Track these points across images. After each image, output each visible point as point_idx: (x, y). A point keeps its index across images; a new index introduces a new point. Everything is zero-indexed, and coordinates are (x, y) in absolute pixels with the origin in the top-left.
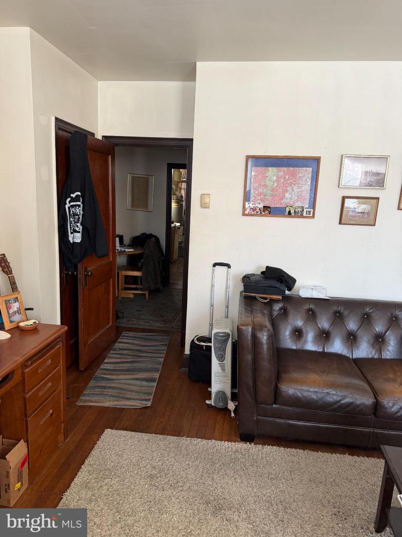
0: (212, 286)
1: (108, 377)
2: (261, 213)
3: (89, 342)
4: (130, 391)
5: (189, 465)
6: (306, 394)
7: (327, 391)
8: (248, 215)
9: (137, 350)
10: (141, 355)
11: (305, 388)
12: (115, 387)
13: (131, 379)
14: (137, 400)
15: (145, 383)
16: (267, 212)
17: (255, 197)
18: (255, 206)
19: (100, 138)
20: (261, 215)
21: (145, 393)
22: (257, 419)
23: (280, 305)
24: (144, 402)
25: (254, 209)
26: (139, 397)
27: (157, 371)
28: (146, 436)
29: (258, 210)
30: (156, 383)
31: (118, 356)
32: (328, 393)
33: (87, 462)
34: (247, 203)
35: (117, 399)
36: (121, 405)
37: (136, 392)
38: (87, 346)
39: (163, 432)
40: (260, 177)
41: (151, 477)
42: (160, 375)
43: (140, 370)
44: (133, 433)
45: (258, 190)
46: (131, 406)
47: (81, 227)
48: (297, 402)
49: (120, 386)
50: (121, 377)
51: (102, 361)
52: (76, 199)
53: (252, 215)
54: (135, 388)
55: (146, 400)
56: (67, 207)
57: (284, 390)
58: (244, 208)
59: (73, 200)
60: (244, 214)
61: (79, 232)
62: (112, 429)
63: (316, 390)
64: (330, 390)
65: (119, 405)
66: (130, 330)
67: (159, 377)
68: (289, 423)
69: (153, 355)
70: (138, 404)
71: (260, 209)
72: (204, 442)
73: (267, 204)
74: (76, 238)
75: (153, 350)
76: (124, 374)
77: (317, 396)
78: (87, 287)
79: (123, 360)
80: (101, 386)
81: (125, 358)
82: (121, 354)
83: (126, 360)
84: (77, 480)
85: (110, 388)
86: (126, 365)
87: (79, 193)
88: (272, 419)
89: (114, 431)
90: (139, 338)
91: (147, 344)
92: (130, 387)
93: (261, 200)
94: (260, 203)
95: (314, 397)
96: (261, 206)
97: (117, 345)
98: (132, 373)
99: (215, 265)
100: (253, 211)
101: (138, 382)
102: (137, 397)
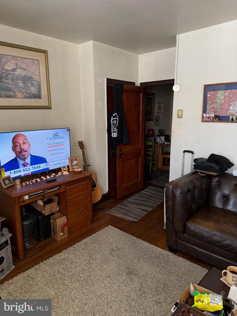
0: (183, 164)
1: (127, 204)
2: (213, 120)
3: (123, 187)
4: (133, 213)
5: (133, 251)
6: (200, 231)
7: (215, 233)
8: (206, 121)
9: (151, 196)
10: (151, 199)
11: (201, 228)
12: (127, 209)
13: (136, 208)
14: (132, 217)
15: (141, 211)
16: (217, 119)
17: (209, 110)
18: (209, 116)
19: (139, 85)
20: (213, 121)
21: (138, 216)
22: (176, 240)
23: (217, 179)
24: (135, 219)
25: (209, 118)
26: (134, 216)
27: (152, 207)
28: (123, 233)
29: (211, 118)
30: (147, 213)
31: (139, 197)
32: (215, 234)
33: (93, 235)
34: (204, 114)
35: (124, 214)
36: (123, 218)
37: (135, 214)
38: (121, 188)
39: (133, 234)
40: (213, 97)
41: (112, 250)
42: (152, 210)
43: (144, 205)
44: (119, 230)
45: (211, 106)
46: (128, 219)
47: (117, 130)
48: (196, 235)
49: (129, 209)
50: (133, 206)
51: (129, 198)
52: (116, 116)
53: (207, 121)
54: (135, 212)
55: (136, 218)
56: (111, 120)
57: (189, 226)
58: (203, 118)
59: (114, 117)
60: (203, 121)
61: (116, 132)
62: (112, 226)
63: (208, 230)
64: (217, 233)
65: (122, 217)
66: (154, 186)
67: (151, 211)
68: (193, 247)
69: (157, 200)
70: (131, 219)
71: (212, 118)
72: (149, 245)
73: (217, 114)
74: (115, 135)
75: (159, 197)
76: (136, 205)
77: (207, 234)
78: (121, 159)
79: (140, 199)
80: (121, 208)
81: (141, 198)
82: (141, 196)
83: (141, 199)
84: (84, 240)
85: (124, 209)
86: (139, 201)
87: (116, 114)
88: (184, 242)
89: (112, 227)
90: (156, 190)
91: (158, 194)
92: (133, 211)
93: (213, 112)
94: (212, 114)
95: (206, 234)
96: (213, 115)
97: (143, 192)
98: (139, 205)
99: (184, 152)
100: (209, 119)
101: (139, 210)
102: (133, 216)
